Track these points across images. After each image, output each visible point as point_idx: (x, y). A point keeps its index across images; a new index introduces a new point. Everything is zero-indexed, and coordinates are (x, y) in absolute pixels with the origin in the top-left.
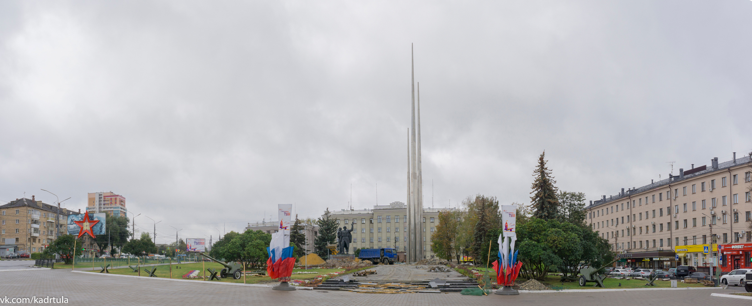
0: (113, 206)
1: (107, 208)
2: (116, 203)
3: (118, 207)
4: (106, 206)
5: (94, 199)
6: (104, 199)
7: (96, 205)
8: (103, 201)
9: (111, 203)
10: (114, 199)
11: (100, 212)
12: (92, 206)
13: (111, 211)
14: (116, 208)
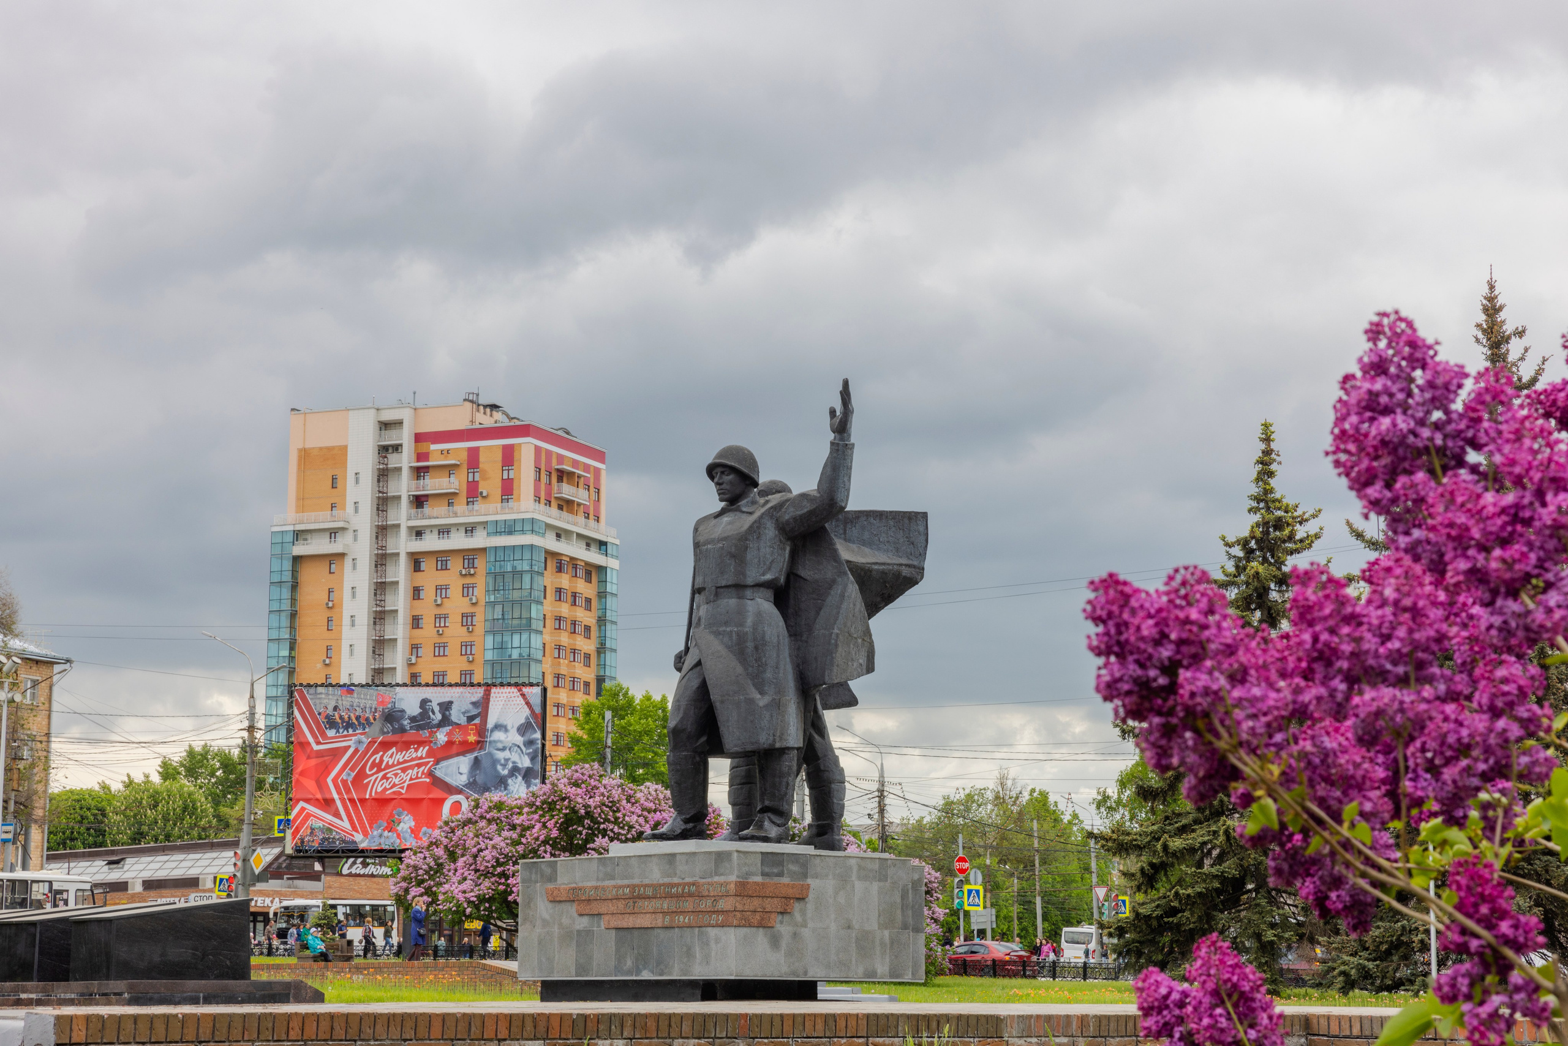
0: (489, 511)
1: (444, 531)
2: (508, 489)
3: (531, 527)
4: (436, 514)
5: (336, 456)
6: (421, 457)
7: (350, 508)
8: (405, 473)
9: (473, 493)
10: (499, 456)
11: (382, 560)
12: (321, 519)
13: (469, 556)
14: (509, 528)
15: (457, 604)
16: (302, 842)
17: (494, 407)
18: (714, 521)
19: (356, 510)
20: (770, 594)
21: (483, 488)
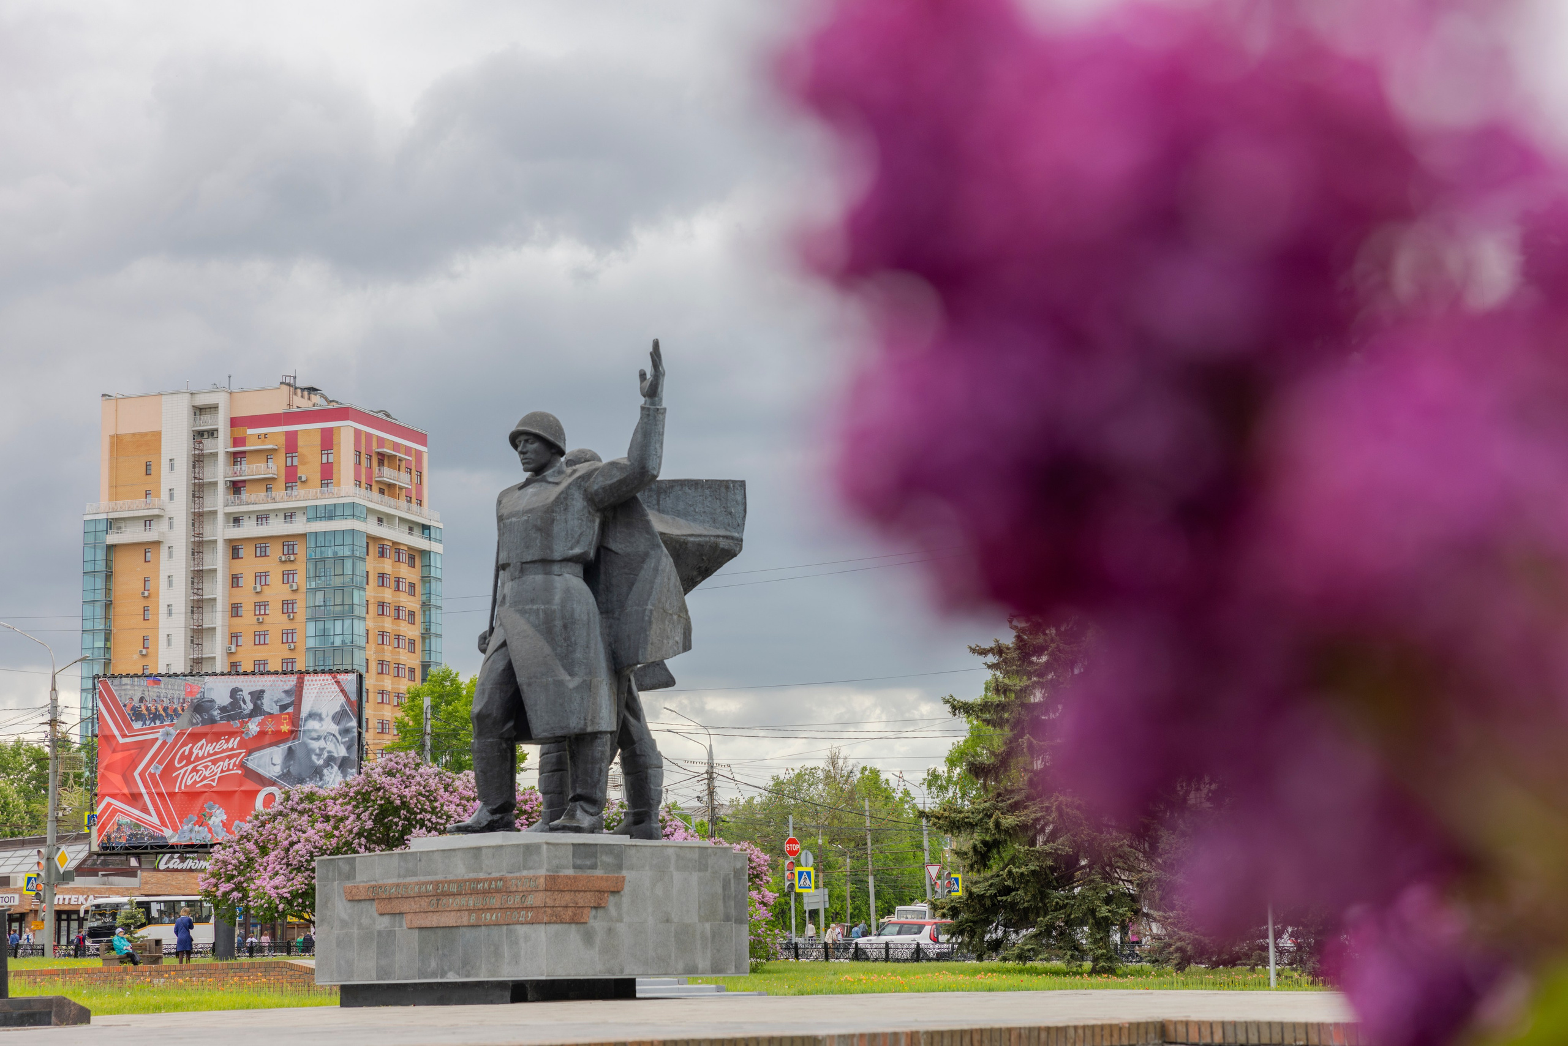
0: (309, 496)
1: (262, 517)
2: (327, 474)
3: (352, 510)
4: (254, 500)
5: (150, 441)
6: (237, 441)
7: (165, 495)
8: (222, 458)
9: (292, 478)
10: (317, 440)
11: (199, 547)
12: (136, 507)
13: (289, 542)
14: (330, 514)
15: (277, 591)
16: (109, 838)
17: (312, 390)
18: (518, 493)
19: (171, 497)
20: (579, 569)
21: (302, 473)
